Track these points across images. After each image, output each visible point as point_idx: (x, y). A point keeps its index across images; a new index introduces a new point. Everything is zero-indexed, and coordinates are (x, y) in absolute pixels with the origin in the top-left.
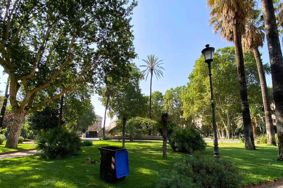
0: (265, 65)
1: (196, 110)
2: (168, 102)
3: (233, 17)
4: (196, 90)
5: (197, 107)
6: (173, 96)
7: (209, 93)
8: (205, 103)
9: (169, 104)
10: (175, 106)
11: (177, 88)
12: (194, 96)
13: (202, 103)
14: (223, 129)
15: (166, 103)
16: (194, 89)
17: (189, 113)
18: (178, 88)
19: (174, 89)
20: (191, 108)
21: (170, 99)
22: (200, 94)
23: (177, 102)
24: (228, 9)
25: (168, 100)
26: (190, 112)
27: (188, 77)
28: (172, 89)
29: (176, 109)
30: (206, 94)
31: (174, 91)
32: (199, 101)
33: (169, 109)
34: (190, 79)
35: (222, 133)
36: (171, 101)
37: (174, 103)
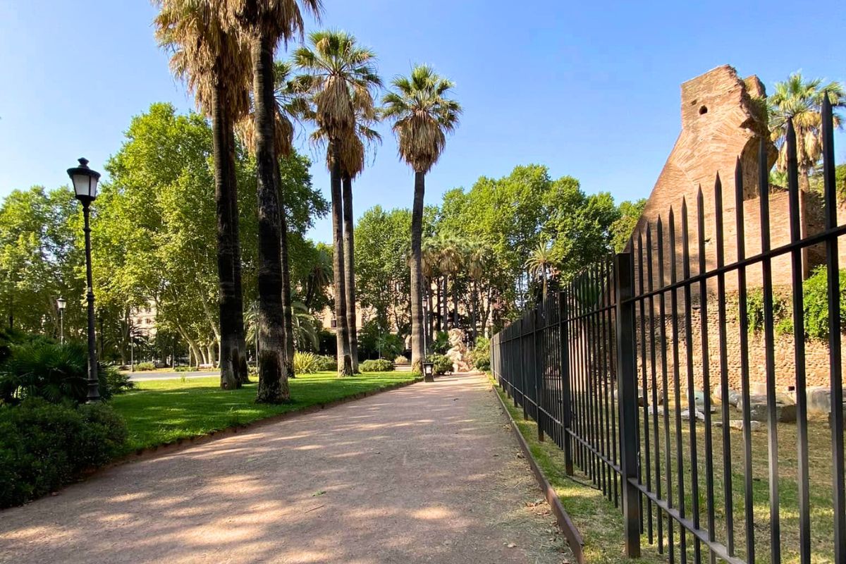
0: (315, 193)
1: (132, 282)
2: (19, 241)
3: (212, 65)
4: (132, 218)
5: (135, 273)
6: (43, 220)
7: (174, 236)
8: (161, 264)
9: (22, 247)
10: (52, 258)
11: (61, 193)
12: (125, 237)
13: (150, 263)
14: (212, 343)
15: (9, 242)
16: (126, 211)
17: (108, 290)
18: (65, 191)
19: (46, 192)
20: (113, 275)
21: (28, 229)
22: (146, 234)
23: (62, 245)
24: (201, 38)
25: (17, 231)
26: (110, 286)
27: (107, 164)
28: (40, 193)
29: (55, 269)
30: (166, 236)
31: (49, 203)
32: (142, 256)
33: (24, 266)
34: (113, 174)
35: (209, 353)
36: (31, 238)
37: (47, 246)
